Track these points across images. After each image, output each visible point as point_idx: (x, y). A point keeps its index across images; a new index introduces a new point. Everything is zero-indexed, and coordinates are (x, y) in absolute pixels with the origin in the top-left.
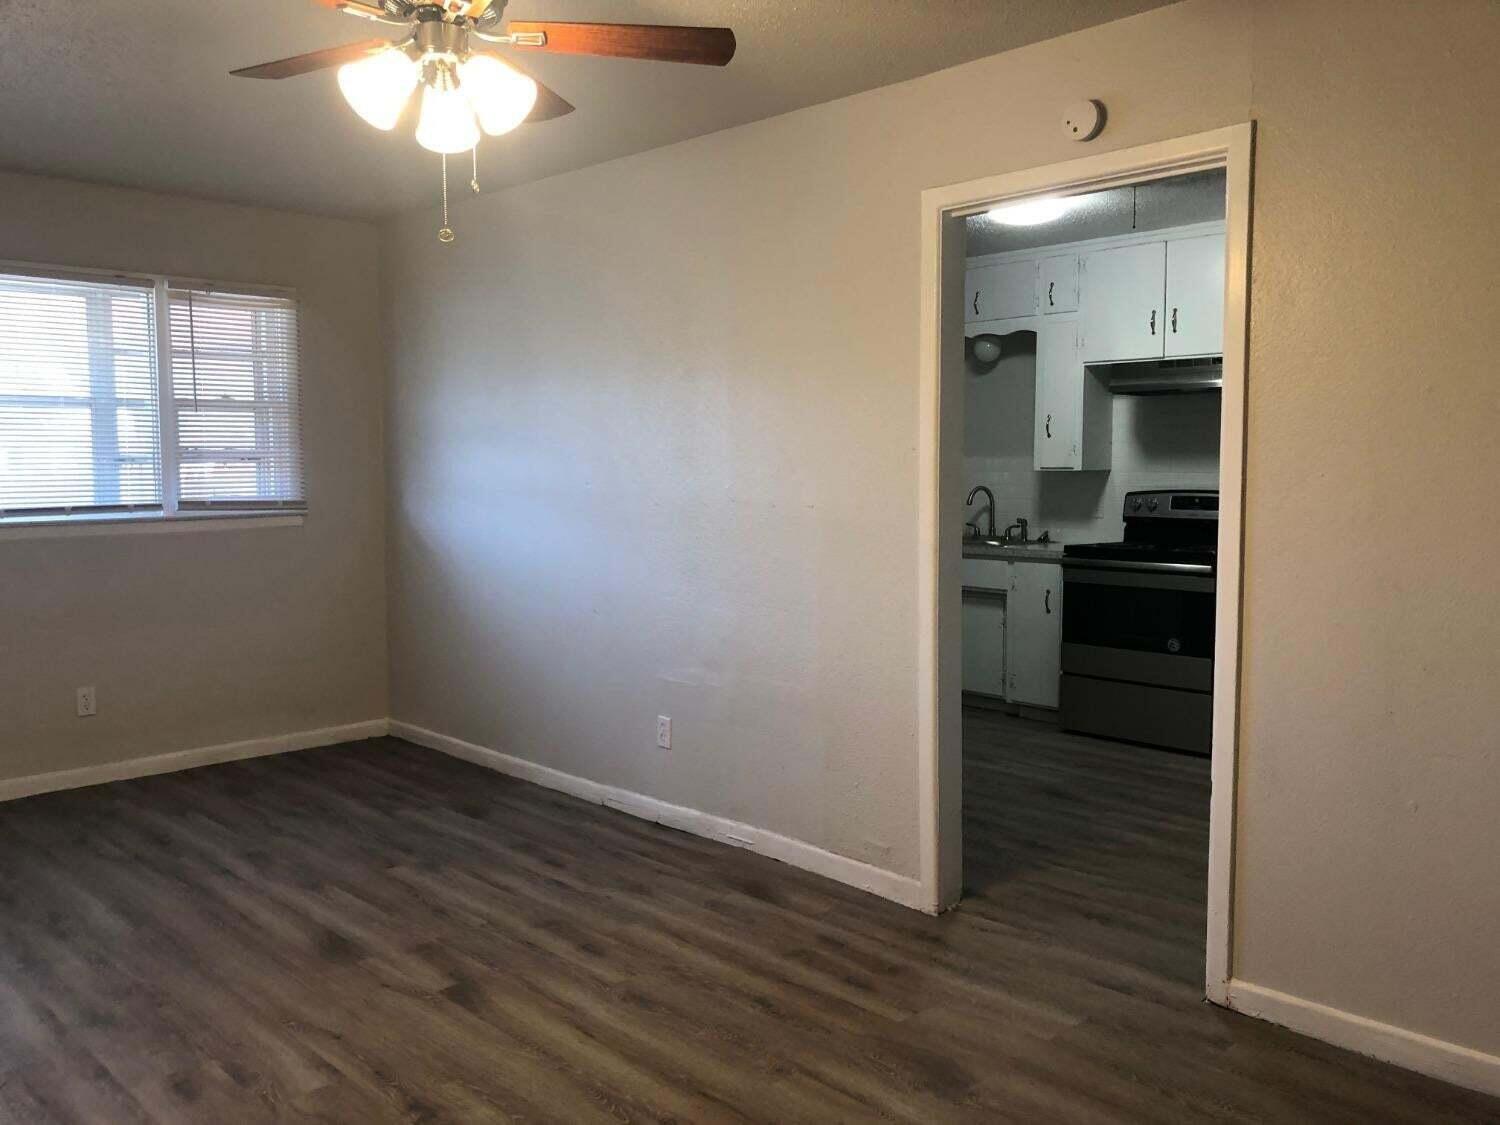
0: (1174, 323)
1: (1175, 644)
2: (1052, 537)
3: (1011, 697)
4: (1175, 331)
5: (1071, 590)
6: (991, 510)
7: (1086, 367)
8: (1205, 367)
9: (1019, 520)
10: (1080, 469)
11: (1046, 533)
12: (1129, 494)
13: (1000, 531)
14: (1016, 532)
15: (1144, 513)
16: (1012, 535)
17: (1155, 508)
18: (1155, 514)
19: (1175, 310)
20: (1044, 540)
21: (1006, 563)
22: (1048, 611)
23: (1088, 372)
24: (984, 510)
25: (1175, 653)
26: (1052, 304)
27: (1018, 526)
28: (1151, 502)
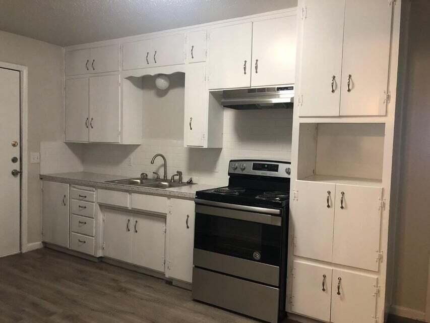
0: (256, 68)
1: (257, 255)
2: (194, 181)
3: (168, 275)
4: (256, 72)
5: (199, 217)
6: (165, 165)
7: (210, 92)
8: (273, 93)
9: (178, 172)
10: (206, 147)
11: (191, 178)
12: (231, 161)
13: (169, 177)
14: (177, 178)
15: (239, 172)
16: (175, 179)
17: (244, 169)
18: (245, 172)
19: (257, 61)
20: (190, 183)
21: (167, 198)
22: (188, 227)
23: (211, 95)
24: (161, 166)
25: (257, 261)
26: (193, 57)
27: (177, 175)
28: (243, 166)
